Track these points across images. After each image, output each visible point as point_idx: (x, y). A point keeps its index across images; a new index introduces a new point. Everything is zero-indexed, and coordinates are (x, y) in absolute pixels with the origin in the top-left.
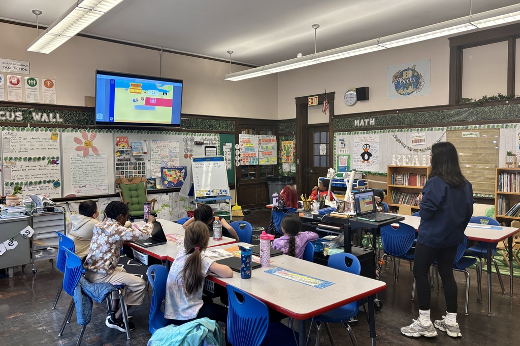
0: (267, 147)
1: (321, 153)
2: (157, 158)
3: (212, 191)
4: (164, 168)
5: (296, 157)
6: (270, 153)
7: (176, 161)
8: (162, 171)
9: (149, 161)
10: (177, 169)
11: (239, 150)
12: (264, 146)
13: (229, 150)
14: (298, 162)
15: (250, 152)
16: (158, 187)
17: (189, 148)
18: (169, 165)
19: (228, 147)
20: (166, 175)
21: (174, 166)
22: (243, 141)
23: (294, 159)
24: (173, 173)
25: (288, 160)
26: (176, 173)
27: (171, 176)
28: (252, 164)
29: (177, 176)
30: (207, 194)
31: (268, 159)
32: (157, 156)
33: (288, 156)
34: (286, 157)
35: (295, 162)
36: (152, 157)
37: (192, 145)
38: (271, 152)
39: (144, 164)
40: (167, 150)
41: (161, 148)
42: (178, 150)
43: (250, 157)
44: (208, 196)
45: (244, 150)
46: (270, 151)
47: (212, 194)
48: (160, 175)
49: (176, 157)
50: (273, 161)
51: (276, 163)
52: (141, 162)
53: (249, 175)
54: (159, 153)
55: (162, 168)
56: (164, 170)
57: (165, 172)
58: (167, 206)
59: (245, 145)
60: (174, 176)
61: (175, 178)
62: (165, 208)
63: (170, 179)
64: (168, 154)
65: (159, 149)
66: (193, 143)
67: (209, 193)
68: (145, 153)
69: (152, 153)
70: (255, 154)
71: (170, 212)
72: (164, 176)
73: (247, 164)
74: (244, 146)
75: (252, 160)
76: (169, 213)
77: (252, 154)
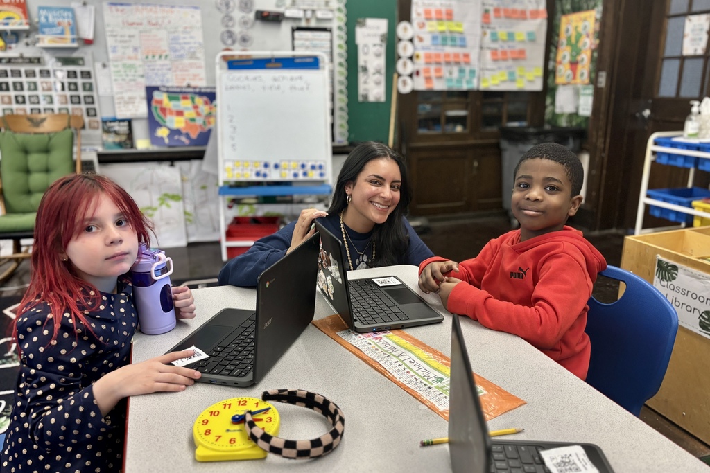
0: (511, 36)
1: (688, 50)
2: (130, 58)
3: (276, 166)
4: (157, 88)
5: (598, 64)
6: (520, 56)
7: (193, 71)
8: (149, 99)
9: (104, 66)
10: (201, 94)
11: (411, 40)
12: (502, 33)
13: (377, 40)
14: (603, 80)
15: (449, 50)
16: (142, 144)
17: (237, 30)
18: (173, 82)
19: (372, 32)
20: (164, 110)
21: (189, 86)
22: (427, 12)
23: (590, 73)
24: (185, 104)
25: (574, 78)
26: (196, 107)
27: (180, 113)
28: (455, 86)
29: (198, 114)
30: (258, 174)
31: (511, 74)
32: (130, 52)
33: (574, 64)
34: (568, 66)
35: (593, 81)
36: (111, 56)
37: (245, 23)
38: (522, 52)
39: (87, 74)
40: (162, 34)
41: (141, 28)
42: (198, 36)
43: (448, 63)
44: (260, 179)
45: (428, 41)
46: (519, 47)
47: (274, 176)
48: (142, 109)
49: (193, 56)
50: (530, 80)
51: (538, 86)
52: (78, 69)
53: (443, 120)
54: (135, 42)
55: (150, 91)
56: (157, 96)
57: (160, 102)
58: (175, 198)
59: (434, 27)
60: (190, 113)
61: (193, 120)
62: (172, 203)
63: (177, 123)
64: (166, 48)
65: (133, 31)
66: (252, 16)
67: (263, 170)
68: (88, 42)
69: (110, 42)
70: (466, 56)
71: (186, 213)
72: (157, 114)
73: (439, 86)
74: (428, 28)
75: (456, 74)
76: (183, 217)
77: (457, 56)
